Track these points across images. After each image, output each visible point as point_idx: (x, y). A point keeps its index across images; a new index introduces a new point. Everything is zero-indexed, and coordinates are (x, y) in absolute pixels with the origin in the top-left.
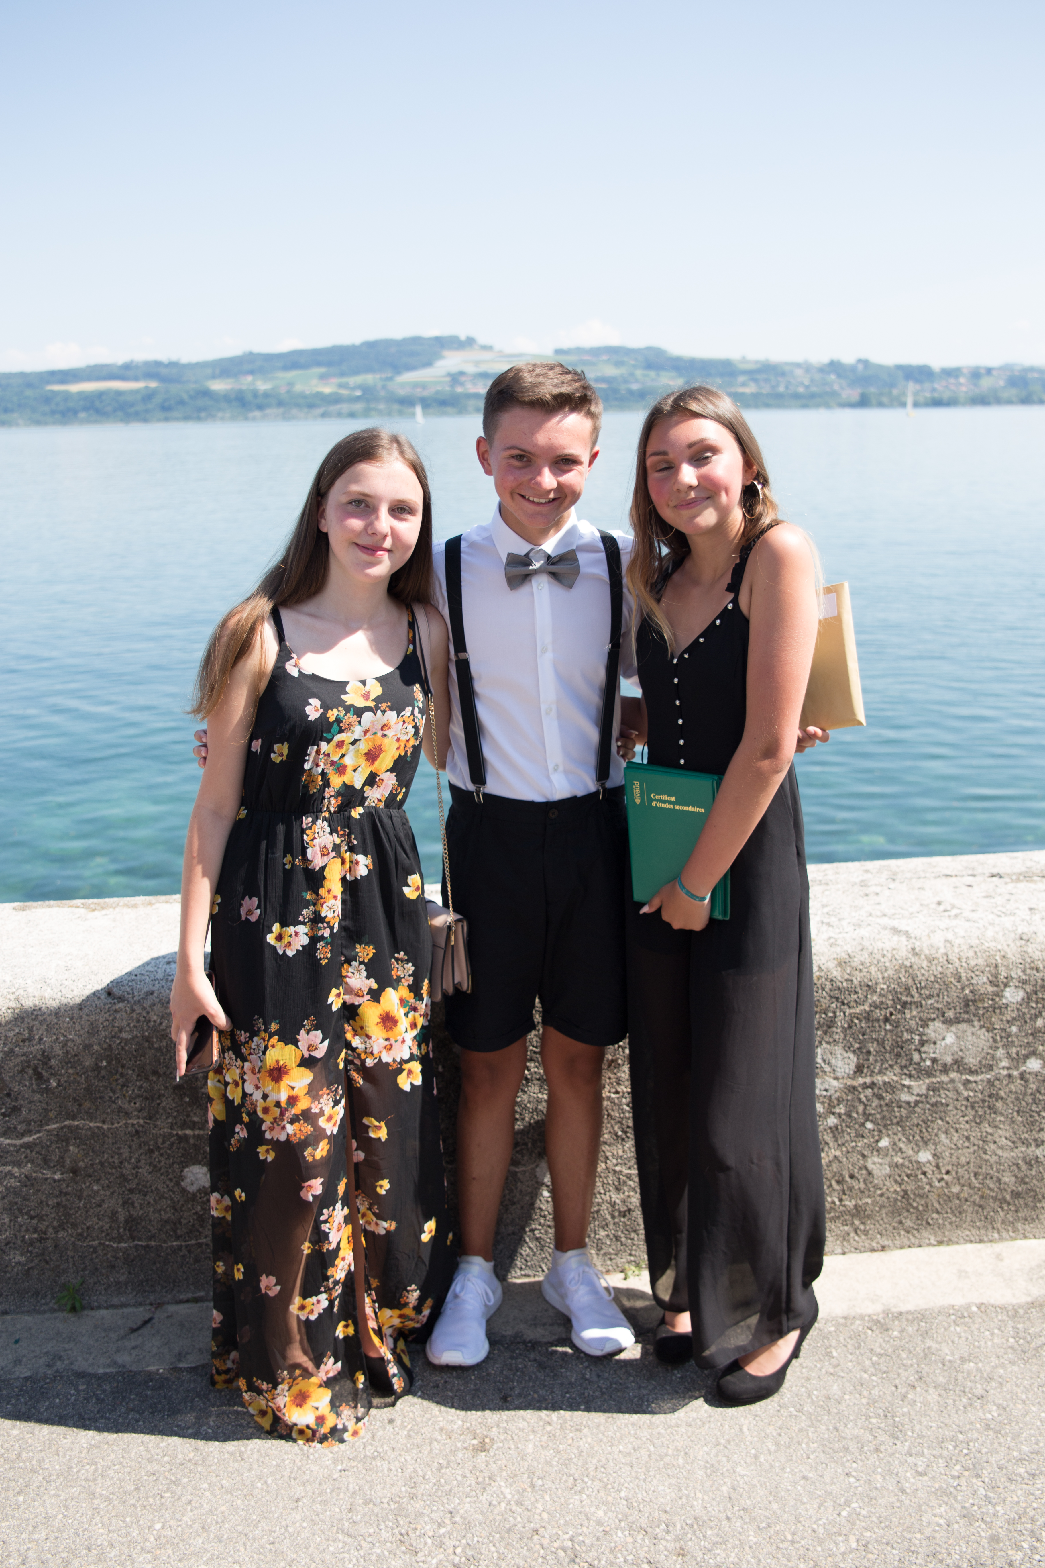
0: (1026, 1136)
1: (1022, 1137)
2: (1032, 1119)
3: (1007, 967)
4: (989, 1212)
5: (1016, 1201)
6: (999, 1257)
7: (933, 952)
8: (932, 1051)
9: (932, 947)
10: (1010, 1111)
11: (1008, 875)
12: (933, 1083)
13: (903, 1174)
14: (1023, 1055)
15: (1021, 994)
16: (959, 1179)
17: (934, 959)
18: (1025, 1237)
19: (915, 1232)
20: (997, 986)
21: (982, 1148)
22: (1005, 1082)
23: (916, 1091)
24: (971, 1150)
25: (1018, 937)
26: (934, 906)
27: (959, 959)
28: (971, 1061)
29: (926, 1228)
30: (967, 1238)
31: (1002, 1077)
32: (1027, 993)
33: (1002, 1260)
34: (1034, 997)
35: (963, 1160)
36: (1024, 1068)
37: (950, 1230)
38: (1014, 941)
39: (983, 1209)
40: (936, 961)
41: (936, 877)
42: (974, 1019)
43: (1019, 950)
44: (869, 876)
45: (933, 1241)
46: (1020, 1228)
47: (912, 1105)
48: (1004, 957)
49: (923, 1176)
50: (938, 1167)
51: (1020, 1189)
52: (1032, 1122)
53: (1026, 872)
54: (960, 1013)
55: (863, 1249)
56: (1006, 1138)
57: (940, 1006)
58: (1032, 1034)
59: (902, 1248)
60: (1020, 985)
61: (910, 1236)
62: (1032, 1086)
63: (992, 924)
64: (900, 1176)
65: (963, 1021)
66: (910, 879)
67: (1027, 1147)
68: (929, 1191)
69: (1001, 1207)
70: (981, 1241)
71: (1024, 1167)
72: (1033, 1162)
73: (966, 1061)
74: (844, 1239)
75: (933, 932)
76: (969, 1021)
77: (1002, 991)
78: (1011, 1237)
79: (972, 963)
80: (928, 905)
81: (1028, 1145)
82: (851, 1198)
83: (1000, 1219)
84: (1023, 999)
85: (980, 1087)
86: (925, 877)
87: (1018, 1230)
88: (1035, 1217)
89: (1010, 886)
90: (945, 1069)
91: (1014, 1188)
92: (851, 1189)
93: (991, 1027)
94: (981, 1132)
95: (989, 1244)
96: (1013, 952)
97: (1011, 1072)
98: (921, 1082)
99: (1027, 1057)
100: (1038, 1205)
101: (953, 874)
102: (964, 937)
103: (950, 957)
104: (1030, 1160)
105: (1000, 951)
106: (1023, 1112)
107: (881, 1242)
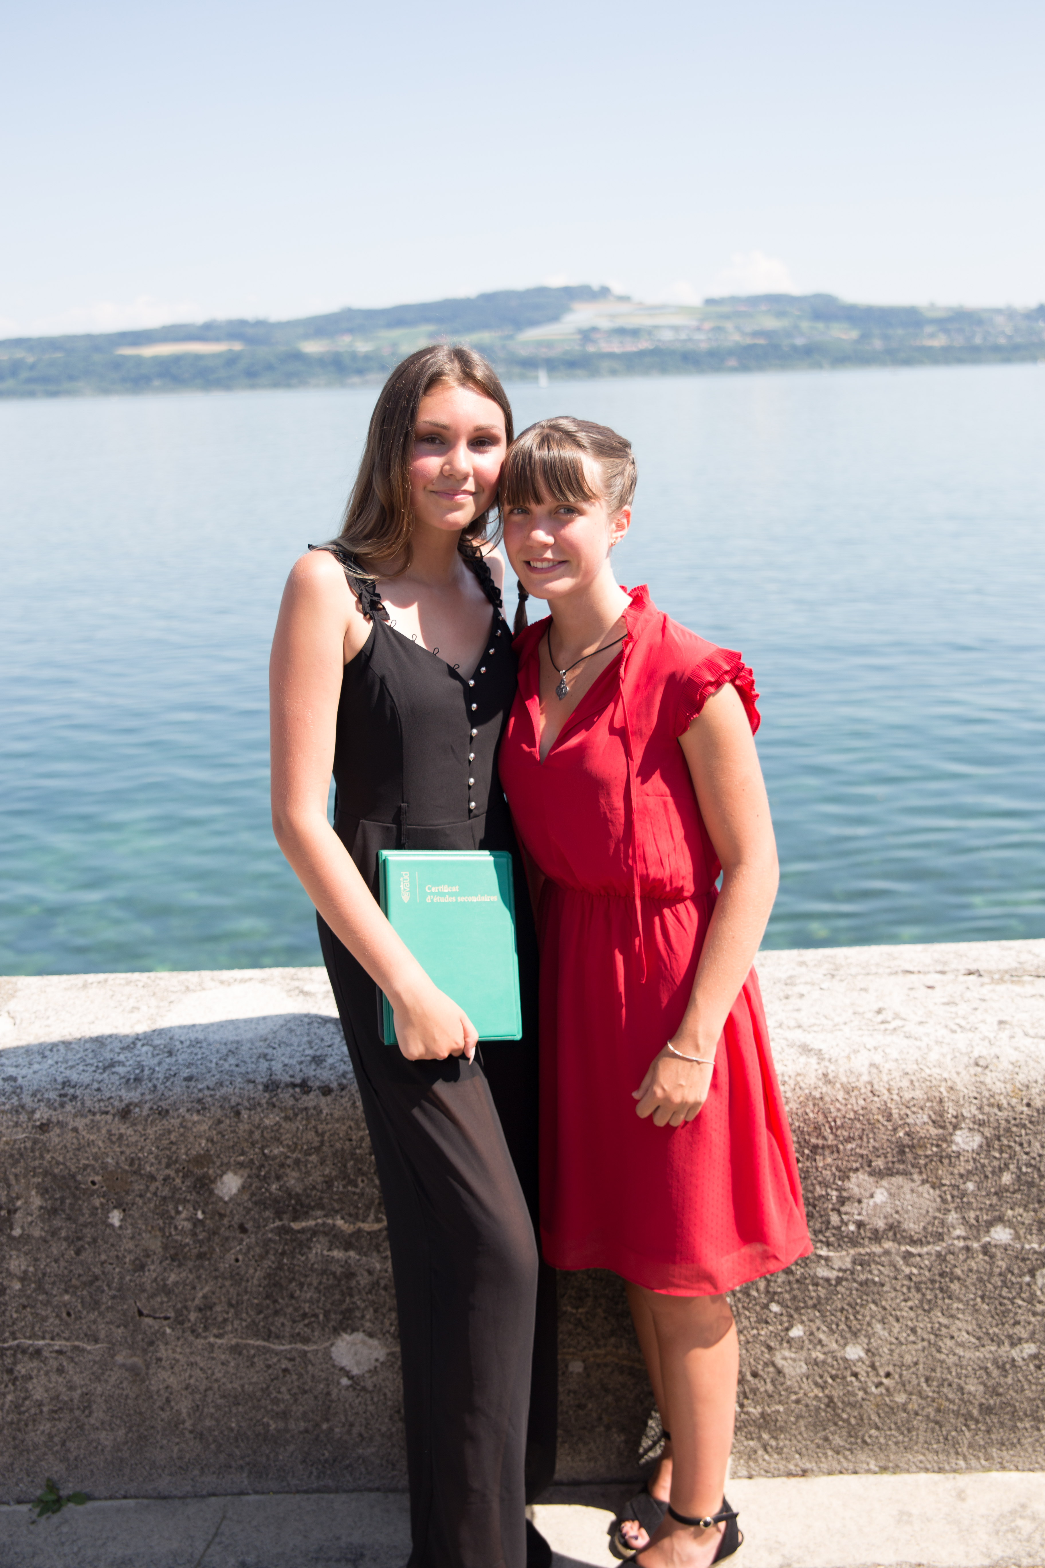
0: (996, 1330)
1: (991, 1331)
2: (1003, 1308)
3: (956, 1102)
4: (949, 1432)
5: (987, 1418)
6: (961, 1496)
7: (853, 1079)
8: (856, 1212)
9: (852, 1072)
10: (972, 1296)
11: (990, 972)
12: (860, 1254)
13: (826, 1374)
14: (986, 1221)
15: (978, 1139)
16: (904, 1385)
17: (853, 1089)
18: (1003, 1468)
19: (848, 1453)
20: (943, 1127)
21: (935, 1344)
22: (961, 1257)
23: (837, 1264)
24: (920, 1346)
25: (972, 1061)
26: (869, 1015)
27: (889, 1090)
28: (912, 1226)
29: (862, 1448)
30: (921, 1465)
31: (956, 1250)
32: (986, 1138)
33: (963, 1500)
34: (996, 1144)
35: (908, 1359)
36: (988, 1239)
37: (896, 1453)
38: (967, 1066)
39: (941, 1427)
40: (856, 1092)
41: (891, 974)
42: (913, 1170)
43: (973, 1080)
44: (803, 969)
45: (873, 1466)
46: (995, 1455)
47: (833, 1282)
48: (952, 1088)
49: (853, 1379)
50: (873, 1366)
51: (992, 1402)
52: (1003, 1312)
53: (1016, 969)
54: (893, 1163)
55: (776, 1472)
56: (968, 1333)
57: (865, 1152)
58: (996, 1193)
59: (830, 1473)
60: (976, 1127)
61: (840, 1457)
62: (1000, 1263)
63: (939, 1043)
64: (821, 1377)
65: (898, 1173)
66: (854, 976)
67: (999, 1346)
68: (863, 1399)
69: (966, 1425)
70: (941, 1470)
71: (995, 1373)
72: (1008, 1366)
73: (905, 1226)
74: (750, 1458)
75: (856, 1052)
76: (905, 1173)
77: (951, 1134)
78: (983, 1467)
79: (907, 1096)
80: (863, 1013)
81: (1000, 1343)
82: (756, 1403)
83: (966, 1442)
84: (981, 1146)
85: (927, 1262)
86: (876, 973)
87: (993, 1458)
88: (1015, 1441)
89: (985, 991)
90: (877, 1237)
91: (984, 1401)
92: (754, 1391)
93: (938, 1182)
94: (932, 1322)
95: (951, 1475)
96: (964, 1082)
97: (969, 1243)
98: (844, 1253)
99: (990, 1224)
100: (1019, 1424)
101: (916, 969)
102: (897, 1060)
103: (876, 1087)
104: (1004, 1364)
105: (945, 1080)
106: (990, 1298)
107: (800, 1463)
